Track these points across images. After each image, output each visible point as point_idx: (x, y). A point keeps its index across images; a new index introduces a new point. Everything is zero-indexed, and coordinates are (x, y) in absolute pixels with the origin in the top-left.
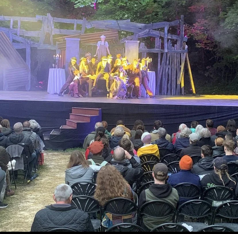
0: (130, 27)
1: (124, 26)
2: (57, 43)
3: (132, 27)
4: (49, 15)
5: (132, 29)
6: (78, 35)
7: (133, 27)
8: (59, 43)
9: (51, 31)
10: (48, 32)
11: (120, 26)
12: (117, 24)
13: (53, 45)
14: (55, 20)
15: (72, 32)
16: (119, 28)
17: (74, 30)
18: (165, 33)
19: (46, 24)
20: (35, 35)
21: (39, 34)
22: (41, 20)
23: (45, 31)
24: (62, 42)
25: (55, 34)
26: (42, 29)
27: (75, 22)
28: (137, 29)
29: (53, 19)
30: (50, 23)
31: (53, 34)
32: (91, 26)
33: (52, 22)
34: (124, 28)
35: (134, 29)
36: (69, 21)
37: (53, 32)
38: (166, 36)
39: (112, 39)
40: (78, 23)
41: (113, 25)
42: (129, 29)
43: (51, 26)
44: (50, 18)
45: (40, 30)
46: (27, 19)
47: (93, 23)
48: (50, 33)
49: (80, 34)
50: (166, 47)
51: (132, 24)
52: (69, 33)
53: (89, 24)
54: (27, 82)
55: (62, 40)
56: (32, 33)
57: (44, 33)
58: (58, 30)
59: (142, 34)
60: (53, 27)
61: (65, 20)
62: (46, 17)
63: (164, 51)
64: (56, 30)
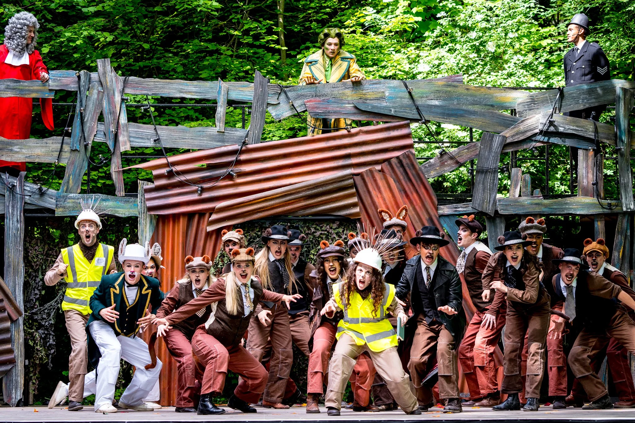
0: (464, 107)
1: (436, 103)
2: (143, 185)
3: (470, 108)
4: (104, 66)
5: (474, 113)
6: (236, 147)
7: (476, 108)
8: (150, 185)
9: (116, 136)
10: (100, 139)
11: (419, 102)
12: (407, 95)
13: (123, 193)
14: (134, 88)
15: (210, 135)
16: (415, 111)
17: (217, 129)
18: (619, 126)
19: (91, 106)
20: (47, 154)
21: (61, 151)
22: (73, 87)
23: (89, 136)
24: (163, 182)
25: (133, 148)
26: (76, 129)
27: (219, 92)
28: (493, 115)
29: (125, 82)
30: (111, 102)
31: (122, 149)
32: (293, 107)
33: (118, 98)
34: (439, 111)
35: (483, 115)
36: (194, 89)
37: (121, 138)
38: (625, 138)
39: (388, 160)
40: (234, 96)
41: (390, 98)
42: (461, 116)
43: (112, 113)
44: (108, 79)
45: (69, 135)
46: (8, 88)
47: (299, 97)
48: (110, 144)
49: (244, 143)
50: (626, 191)
51: (471, 96)
52: (196, 142)
53: (283, 97)
54: (9, 367)
55: (164, 171)
56: (30, 147)
57: (86, 146)
58: (147, 130)
59: (517, 134)
60: (123, 119)
61: (175, 86)
62: (94, 75)
63: (620, 205)
64: (134, 128)
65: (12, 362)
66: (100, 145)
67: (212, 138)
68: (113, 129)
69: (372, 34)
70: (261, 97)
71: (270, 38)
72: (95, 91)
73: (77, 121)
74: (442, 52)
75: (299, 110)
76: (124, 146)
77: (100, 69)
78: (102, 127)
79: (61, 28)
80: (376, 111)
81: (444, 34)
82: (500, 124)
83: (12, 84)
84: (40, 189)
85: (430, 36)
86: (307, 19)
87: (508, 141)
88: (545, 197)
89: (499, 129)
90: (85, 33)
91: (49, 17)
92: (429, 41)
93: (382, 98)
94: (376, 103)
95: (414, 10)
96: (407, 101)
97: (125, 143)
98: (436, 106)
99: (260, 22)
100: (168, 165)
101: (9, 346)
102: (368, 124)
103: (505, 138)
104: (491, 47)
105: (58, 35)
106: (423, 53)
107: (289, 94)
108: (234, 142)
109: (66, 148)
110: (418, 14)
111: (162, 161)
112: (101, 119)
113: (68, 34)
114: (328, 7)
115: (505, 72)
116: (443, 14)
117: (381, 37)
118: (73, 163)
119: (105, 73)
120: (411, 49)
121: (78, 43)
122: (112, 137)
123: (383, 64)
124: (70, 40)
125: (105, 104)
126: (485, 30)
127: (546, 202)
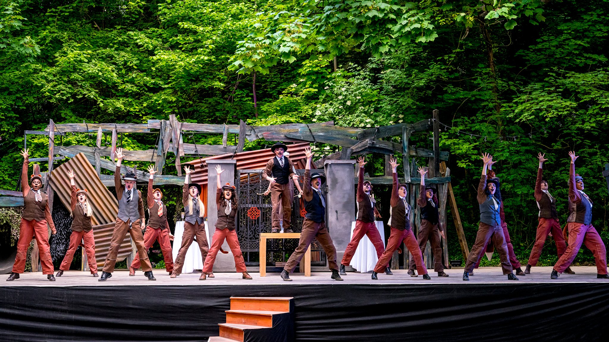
0: (334, 136)
1: (322, 134)
3: (337, 136)
4: (172, 118)
5: (339, 139)
6: (232, 154)
7: (340, 136)
9: (178, 149)
10: (170, 150)
11: (314, 134)
12: (309, 131)
13: (181, 175)
14: (186, 127)
15: (220, 149)
16: (312, 138)
17: (223, 146)
18: (404, 144)
19: (166, 136)
20: (147, 157)
21: (153, 156)
22: (158, 127)
23: (166, 149)
24: (199, 170)
25: (185, 155)
26: (160, 146)
27: (224, 129)
28: (347, 139)
29: (182, 125)
30: (175, 134)
31: (181, 155)
32: (257, 136)
33: (178, 132)
34: (323, 138)
35: (343, 139)
36: (213, 128)
37: (180, 150)
38: (406, 150)
39: (300, 160)
40: (231, 131)
41: (301, 132)
42: (333, 140)
43: (176, 139)
44: (174, 124)
45: (157, 148)
46: (129, 128)
47: (260, 131)
48: (175, 153)
49: (235, 152)
50: (407, 174)
51: (338, 131)
52: (214, 152)
53: (252, 132)
54: (129, 253)
55: (199, 165)
56: (139, 154)
57: (164, 154)
58: (192, 146)
59: (358, 148)
60: (181, 142)
61: (204, 127)
62: (168, 122)
63: (404, 180)
64: (186, 146)
65: (131, 251)
66: (171, 153)
67: (221, 150)
68: (176, 146)
69: (295, 96)
70: (243, 132)
71: (247, 99)
72: (168, 129)
73: (160, 142)
74: (327, 105)
75: (260, 137)
76: (182, 154)
77: (171, 119)
78: (171, 145)
79: (151, 94)
80: (294, 138)
81: (327, 96)
82: (350, 144)
83: (131, 126)
84: (144, 173)
85: (322, 97)
86: (265, 87)
87: (354, 151)
88: (371, 177)
89: (350, 146)
90: (163, 97)
91: (147, 89)
92: (321, 100)
93: (297, 132)
94: (294, 134)
95: (314, 86)
96: (308, 133)
97: (182, 153)
98: (321, 136)
99: (243, 91)
100: (201, 162)
101: (130, 244)
102: (292, 143)
103: (352, 150)
104: (349, 103)
105: (151, 98)
106: (318, 106)
107: (256, 130)
108: (231, 152)
109: (155, 155)
110: (315, 88)
111: (199, 160)
112: (171, 141)
113: (155, 98)
114: (275, 81)
115: (356, 115)
116: (327, 87)
117: (299, 98)
118: (158, 161)
119: (173, 121)
120: (313, 104)
121: (160, 102)
122: (176, 150)
123: (300, 110)
124: (156, 100)
125: (173, 135)
126: (346, 96)
127: (371, 178)
